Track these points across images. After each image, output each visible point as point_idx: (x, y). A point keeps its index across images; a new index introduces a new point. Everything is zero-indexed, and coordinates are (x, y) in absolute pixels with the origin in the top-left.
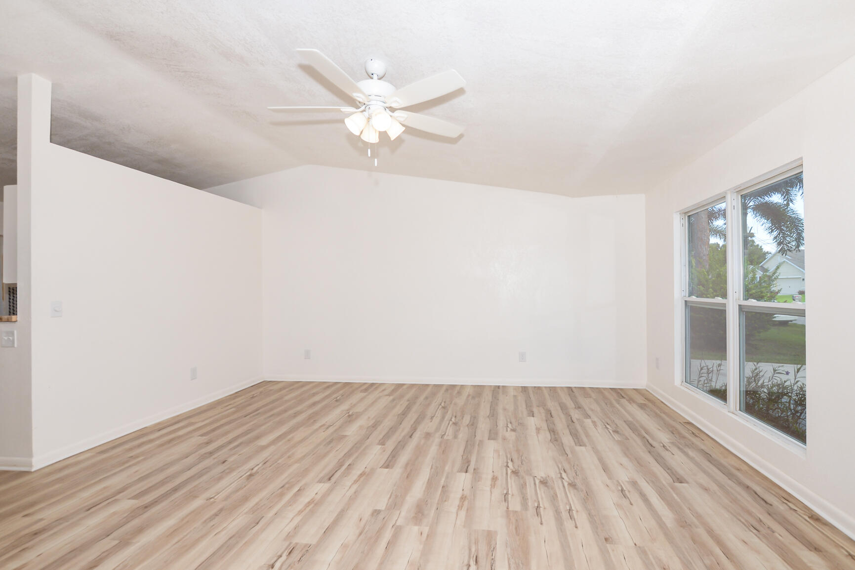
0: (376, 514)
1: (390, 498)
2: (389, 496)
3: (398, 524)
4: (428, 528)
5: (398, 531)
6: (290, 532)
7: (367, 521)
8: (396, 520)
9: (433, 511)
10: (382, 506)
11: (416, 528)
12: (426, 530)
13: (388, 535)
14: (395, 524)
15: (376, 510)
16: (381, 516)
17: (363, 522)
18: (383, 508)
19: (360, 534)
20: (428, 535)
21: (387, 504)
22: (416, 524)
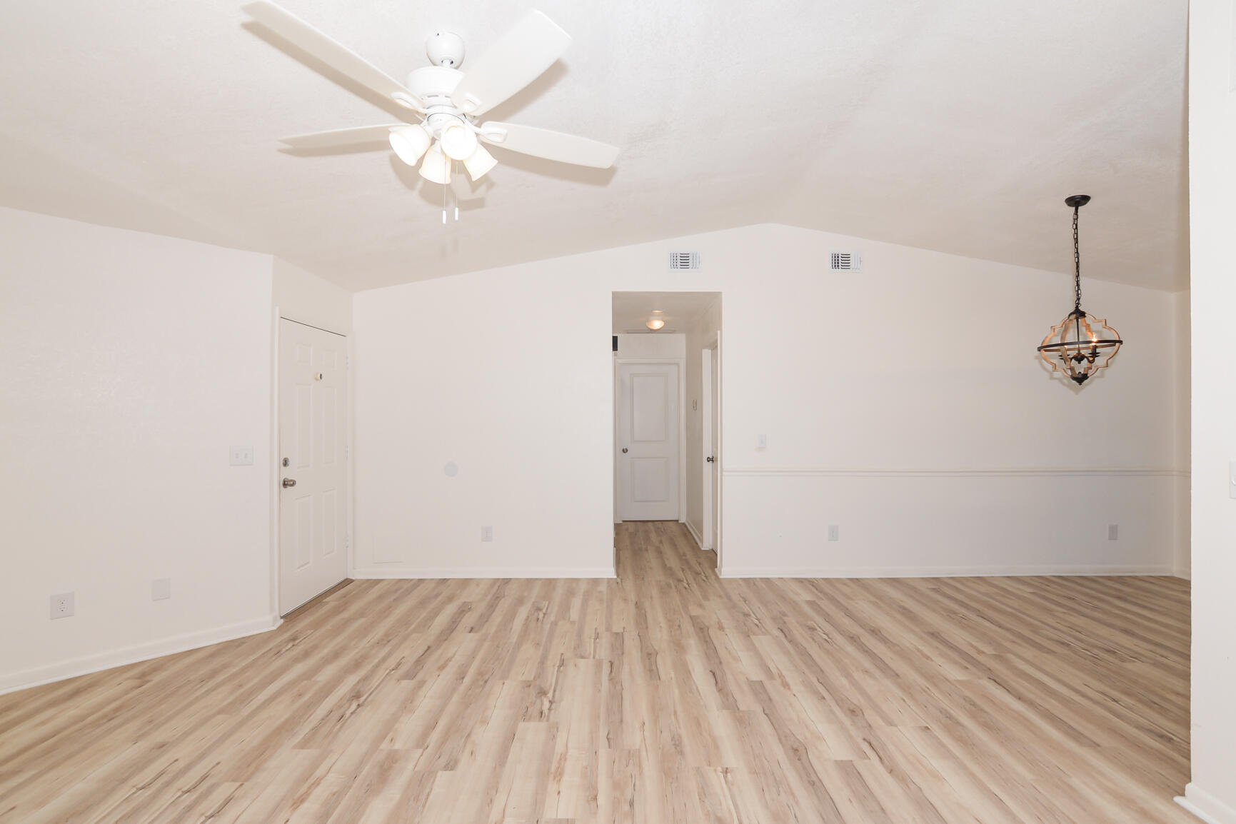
0: (452, 763)
1: (428, 795)
2: (431, 797)
3: (421, 750)
4: (381, 747)
5: (421, 742)
6: (557, 731)
7: (463, 752)
8: (422, 755)
9: (364, 772)
10: (442, 777)
11: (398, 746)
12: (385, 746)
13: (434, 737)
14: (424, 750)
15: (451, 770)
16: (443, 761)
17: (468, 751)
18: (440, 773)
19: (469, 735)
20: (385, 738)
21: (433, 782)
22: (396, 751)
